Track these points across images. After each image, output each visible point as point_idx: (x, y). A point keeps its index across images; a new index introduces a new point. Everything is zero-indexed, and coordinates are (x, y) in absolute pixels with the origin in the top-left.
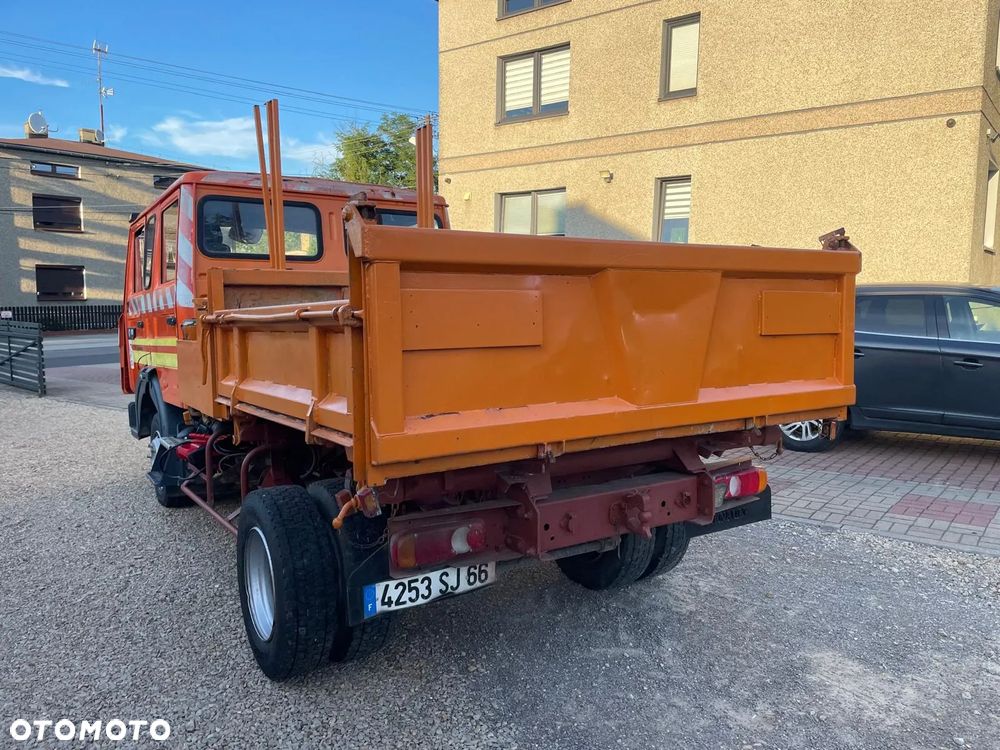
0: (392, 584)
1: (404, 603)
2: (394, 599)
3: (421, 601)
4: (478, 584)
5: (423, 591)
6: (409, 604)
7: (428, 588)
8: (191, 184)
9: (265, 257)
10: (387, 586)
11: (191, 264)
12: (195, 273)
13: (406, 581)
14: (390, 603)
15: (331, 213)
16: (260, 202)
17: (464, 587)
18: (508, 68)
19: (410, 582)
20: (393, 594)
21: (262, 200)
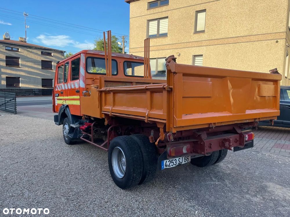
0: (168, 161)
1: (170, 166)
2: (168, 165)
3: (174, 166)
4: (186, 162)
5: (175, 163)
6: (171, 167)
7: (176, 162)
8: (84, 53)
9: (105, 74)
10: (166, 161)
11: (84, 75)
12: (85, 78)
13: (171, 160)
14: (167, 166)
15: (120, 62)
17: (183, 163)
18: (150, 23)
19: (172, 160)
20: (168, 163)
21: (105, 58)
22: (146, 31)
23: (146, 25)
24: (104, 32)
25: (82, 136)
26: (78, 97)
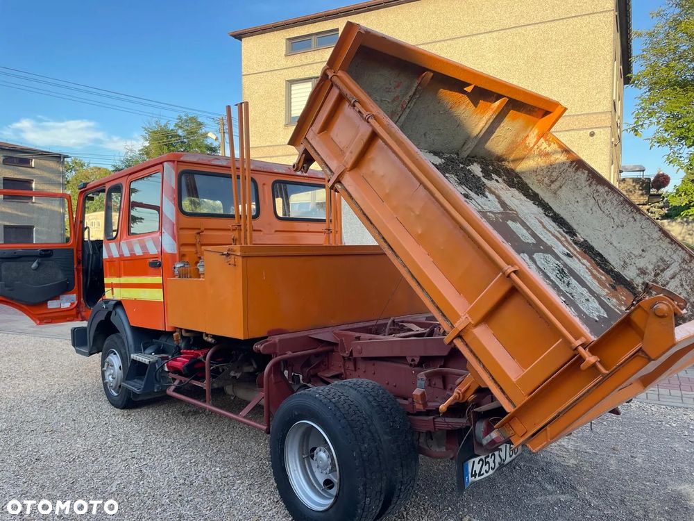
0: (477, 460)
1: (483, 474)
2: (477, 472)
3: (491, 472)
4: (514, 456)
5: (492, 465)
6: (486, 475)
7: (494, 462)
8: (174, 161)
10: (474, 462)
11: (174, 222)
12: (177, 227)
13: (483, 457)
14: (474, 476)
15: (264, 184)
16: (229, 176)
17: (508, 459)
18: (293, 88)
19: (486, 458)
20: (477, 468)
21: (231, 175)
22: (283, 106)
23: (284, 93)
24: (229, 108)
25: (173, 388)
26: (158, 280)
